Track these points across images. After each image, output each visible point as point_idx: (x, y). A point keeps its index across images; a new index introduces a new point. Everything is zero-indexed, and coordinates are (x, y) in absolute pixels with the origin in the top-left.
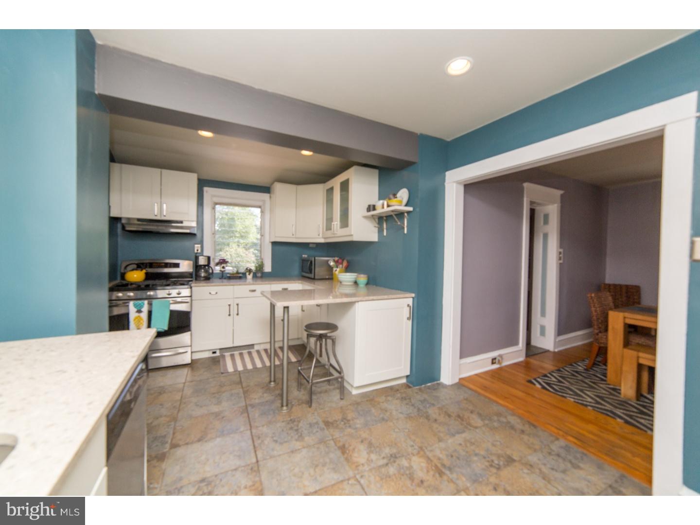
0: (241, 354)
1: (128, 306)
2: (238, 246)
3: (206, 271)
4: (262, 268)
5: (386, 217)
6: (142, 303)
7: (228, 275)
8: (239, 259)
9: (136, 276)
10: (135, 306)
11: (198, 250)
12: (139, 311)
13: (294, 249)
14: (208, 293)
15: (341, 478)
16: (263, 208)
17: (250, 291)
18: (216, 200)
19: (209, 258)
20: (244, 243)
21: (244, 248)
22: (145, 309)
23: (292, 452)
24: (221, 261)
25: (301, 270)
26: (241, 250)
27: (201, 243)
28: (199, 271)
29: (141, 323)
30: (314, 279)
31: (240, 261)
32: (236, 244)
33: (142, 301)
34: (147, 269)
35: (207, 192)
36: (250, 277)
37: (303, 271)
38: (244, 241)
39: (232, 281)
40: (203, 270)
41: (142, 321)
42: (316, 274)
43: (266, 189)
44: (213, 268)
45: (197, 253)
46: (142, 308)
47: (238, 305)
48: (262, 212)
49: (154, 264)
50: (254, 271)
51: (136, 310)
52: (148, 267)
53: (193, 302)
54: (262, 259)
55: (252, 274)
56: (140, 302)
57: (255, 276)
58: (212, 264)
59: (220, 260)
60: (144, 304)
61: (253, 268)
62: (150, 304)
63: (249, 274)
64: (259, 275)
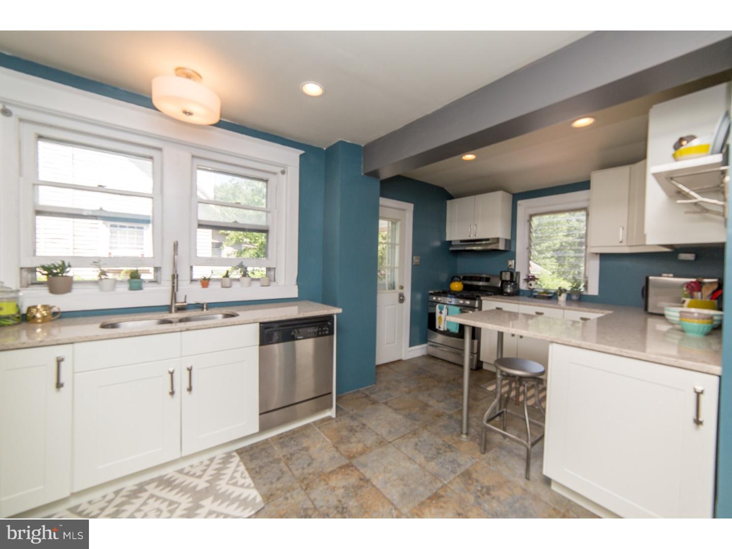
1: (436, 307)
3: (513, 287)
6: (443, 306)
7: (535, 294)
9: (457, 286)
10: (439, 308)
11: (510, 266)
12: (441, 313)
13: (627, 263)
15: (395, 502)
22: (444, 312)
23: (410, 459)
24: (530, 278)
27: (515, 259)
35: (520, 205)
40: (509, 286)
41: (441, 321)
43: (585, 185)
45: (509, 269)
48: (588, 215)
50: (568, 292)
51: (439, 311)
52: (464, 279)
54: (586, 278)
55: (565, 296)
57: (569, 298)
59: (529, 276)
60: (444, 308)
61: (569, 289)
63: (562, 296)
64: (574, 297)
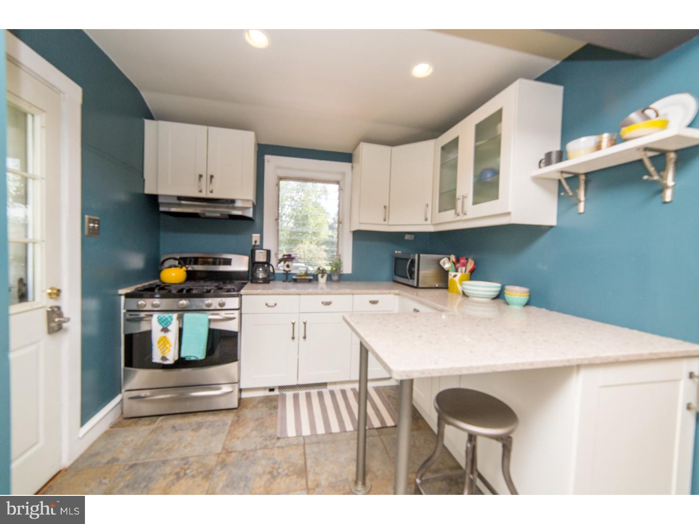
0: (308, 396)
1: (150, 321)
2: (311, 243)
3: (266, 271)
4: (340, 268)
5: (586, 174)
6: (170, 317)
7: (294, 277)
8: (311, 256)
9: (174, 275)
10: (160, 321)
11: (256, 242)
12: (165, 330)
14: (265, 304)
16: (341, 183)
17: (323, 303)
18: (282, 173)
19: (268, 253)
20: (316, 240)
21: (317, 244)
22: (174, 327)
24: (286, 257)
25: (393, 273)
26: (313, 247)
27: (261, 232)
28: (256, 270)
29: (167, 348)
30: (417, 287)
31: (312, 258)
32: (309, 241)
33: (170, 315)
34: (187, 266)
35: (268, 161)
36: (322, 280)
37: (396, 274)
38: (317, 238)
39: (299, 285)
40: (261, 269)
41: (168, 346)
42: (420, 278)
43: (347, 157)
44: (275, 267)
45: (254, 246)
46: (169, 325)
47: (305, 323)
48: (340, 189)
49: (200, 260)
50: (328, 272)
51: (161, 327)
52: (192, 263)
53: (243, 316)
54: (340, 256)
55: (325, 276)
56: (167, 315)
57: (330, 279)
58: (273, 261)
59: (284, 255)
60: (172, 319)
62: (180, 319)
63: (322, 277)
64: (335, 278)
